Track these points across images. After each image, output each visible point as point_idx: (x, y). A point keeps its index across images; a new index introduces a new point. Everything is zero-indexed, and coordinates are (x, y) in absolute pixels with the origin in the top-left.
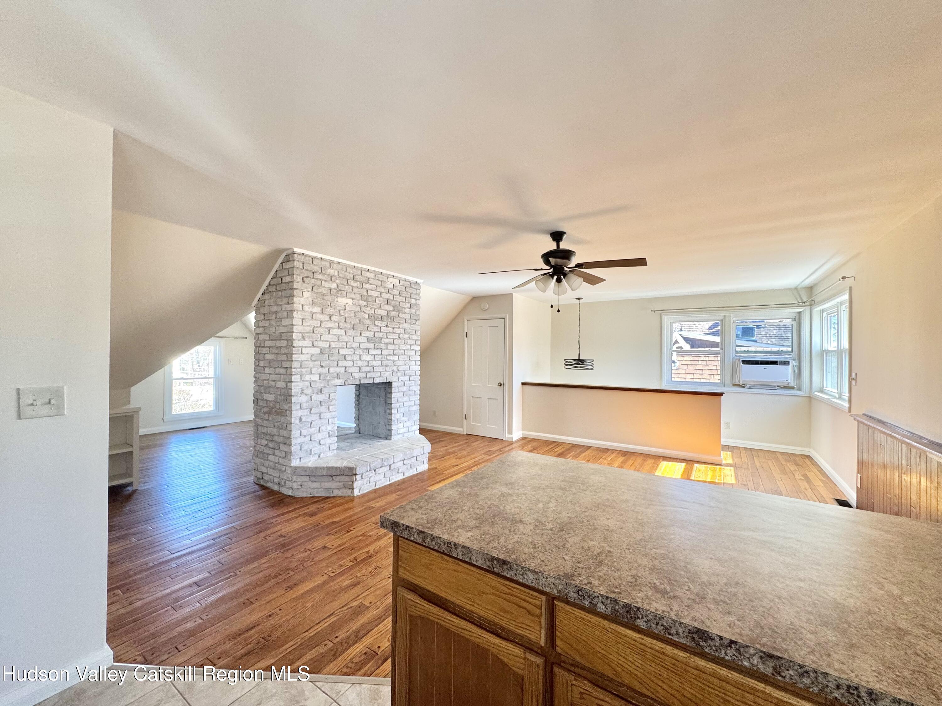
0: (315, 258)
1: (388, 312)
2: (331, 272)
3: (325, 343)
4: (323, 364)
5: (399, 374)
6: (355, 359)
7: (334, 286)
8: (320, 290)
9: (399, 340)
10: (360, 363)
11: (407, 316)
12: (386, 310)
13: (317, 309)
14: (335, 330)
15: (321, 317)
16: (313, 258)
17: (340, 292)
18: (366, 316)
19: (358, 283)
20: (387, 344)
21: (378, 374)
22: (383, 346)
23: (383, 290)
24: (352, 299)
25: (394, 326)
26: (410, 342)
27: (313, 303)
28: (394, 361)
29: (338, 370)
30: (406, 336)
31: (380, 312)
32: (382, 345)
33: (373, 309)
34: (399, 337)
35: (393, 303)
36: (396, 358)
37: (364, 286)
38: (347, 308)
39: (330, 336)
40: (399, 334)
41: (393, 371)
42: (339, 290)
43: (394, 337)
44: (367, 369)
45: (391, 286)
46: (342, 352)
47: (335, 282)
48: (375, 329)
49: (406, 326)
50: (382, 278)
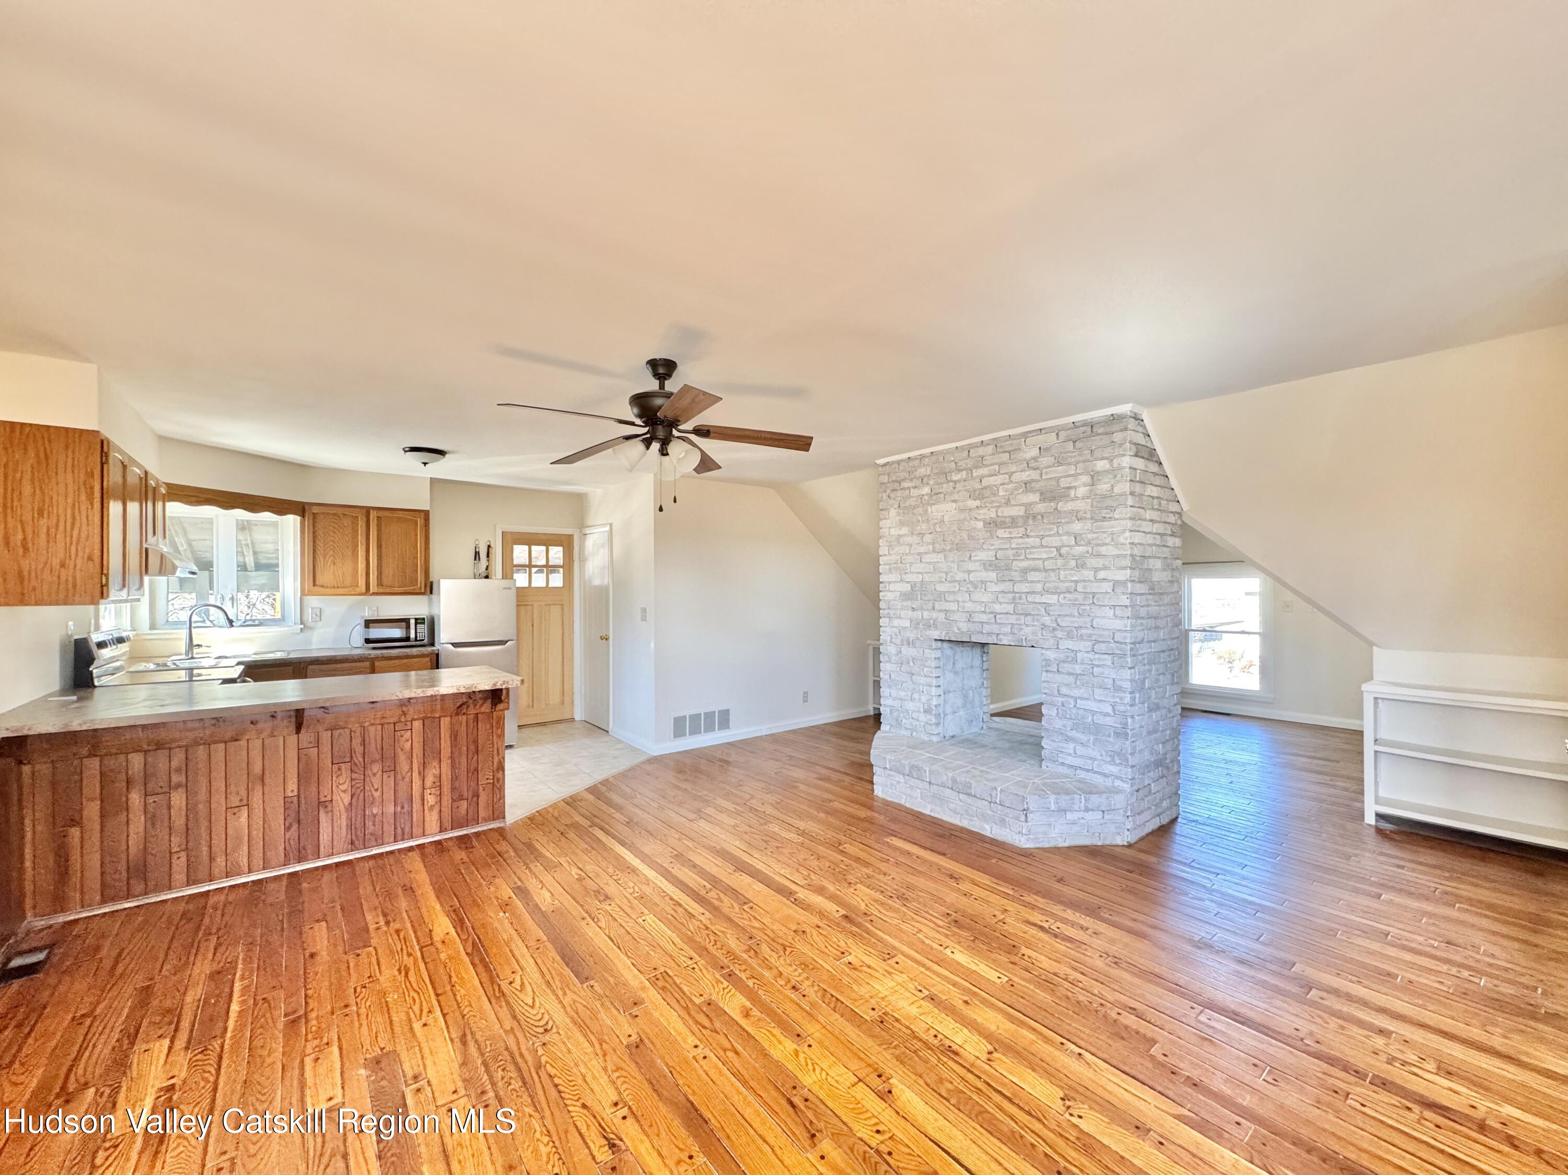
0: (902, 461)
1: (1028, 506)
2: (922, 471)
3: (915, 575)
4: (914, 606)
5: (1059, 634)
6: (960, 599)
7: (926, 490)
8: (907, 504)
9: (1060, 562)
10: (969, 606)
11: (1081, 505)
12: (1022, 504)
13: (905, 530)
14: (928, 556)
15: (909, 539)
16: (899, 462)
17: (934, 498)
18: (980, 525)
19: (964, 472)
20: (1025, 571)
21: (1008, 629)
22: (1016, 576)
23: (1013, 468)
24: (954, 501)
25: (1042, 533)
26: (1093, 562)
27: (902, 524)
28: (1047, 605)
29: (934, 615)
30: (1079, 550)
31: (1008, 512)
32: (1013, 573)
33: (994, 510)
34: (1060, 555)
35: (1037, 486)
36: (1052, 599)
37: (974, 475)
38: (946, 519)
39: (922, 565)
40: (1058, 549)
41: (1044, 627)
42: (934, 494)
43: (1045, 556)
44: (984, 618)
45: (1035, 452)
46: (940, 588)
47: (927, 484)
48: (997, 544)
49: (1077, 527)
50: (1011, 445)
